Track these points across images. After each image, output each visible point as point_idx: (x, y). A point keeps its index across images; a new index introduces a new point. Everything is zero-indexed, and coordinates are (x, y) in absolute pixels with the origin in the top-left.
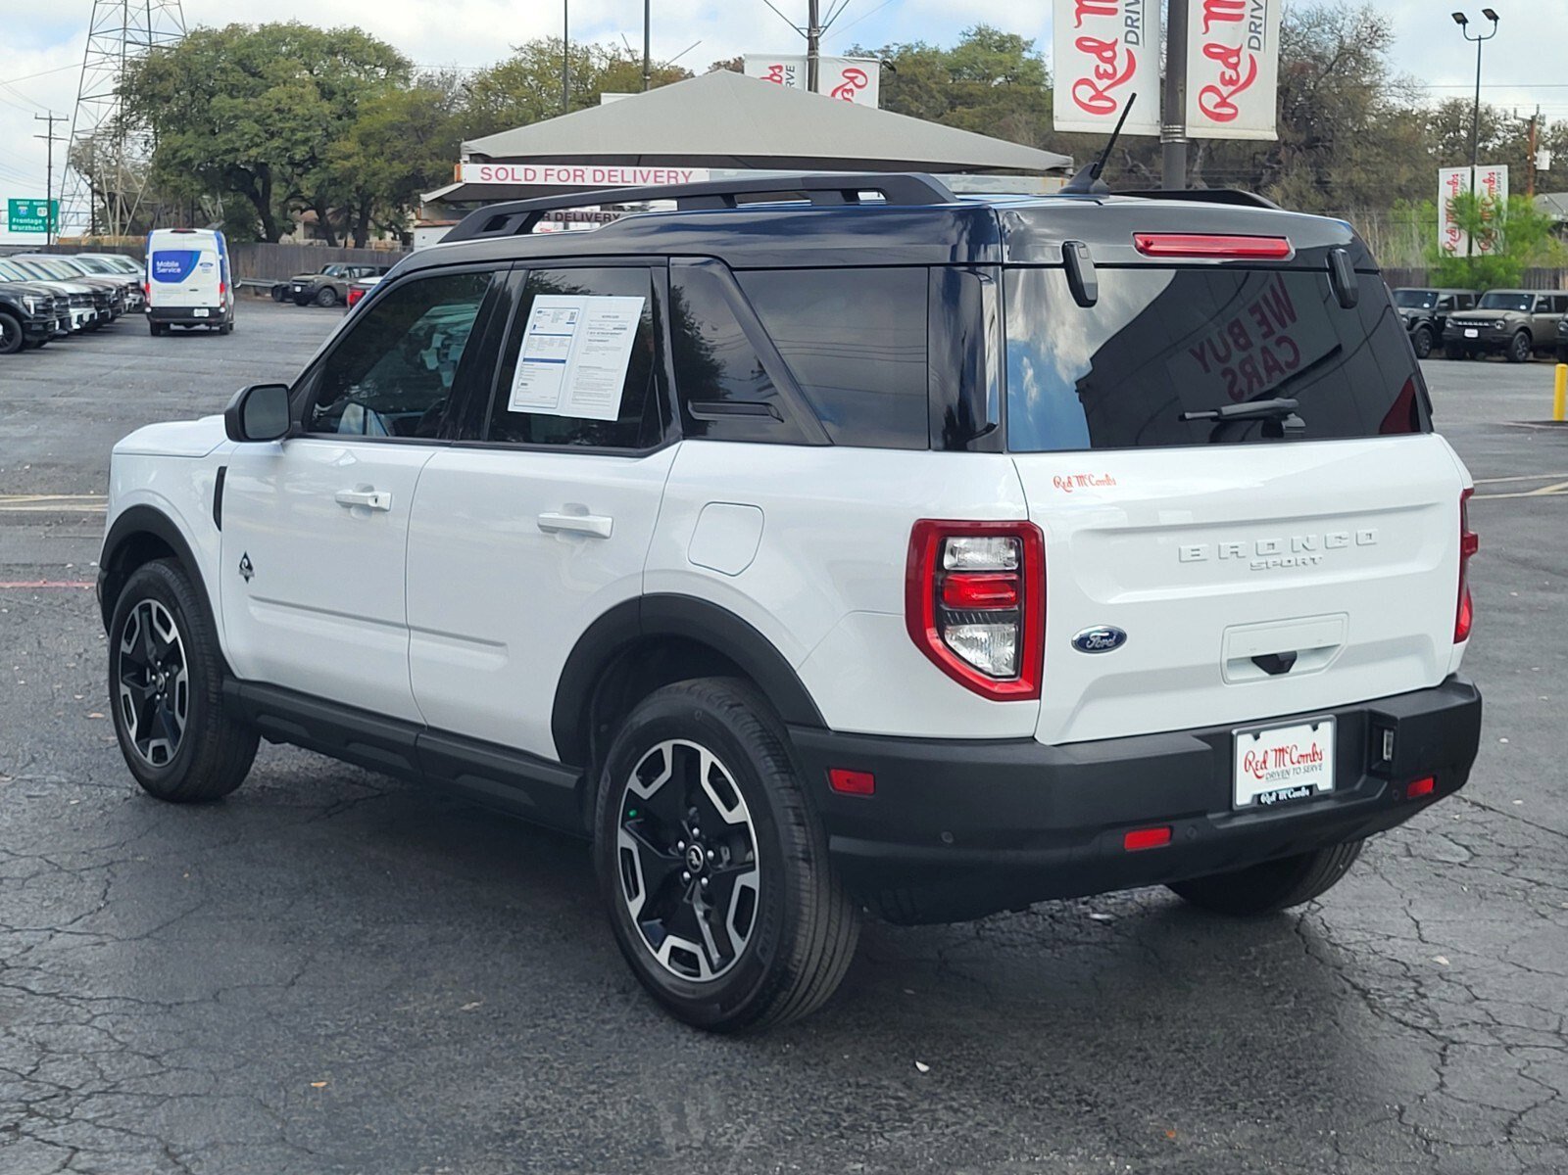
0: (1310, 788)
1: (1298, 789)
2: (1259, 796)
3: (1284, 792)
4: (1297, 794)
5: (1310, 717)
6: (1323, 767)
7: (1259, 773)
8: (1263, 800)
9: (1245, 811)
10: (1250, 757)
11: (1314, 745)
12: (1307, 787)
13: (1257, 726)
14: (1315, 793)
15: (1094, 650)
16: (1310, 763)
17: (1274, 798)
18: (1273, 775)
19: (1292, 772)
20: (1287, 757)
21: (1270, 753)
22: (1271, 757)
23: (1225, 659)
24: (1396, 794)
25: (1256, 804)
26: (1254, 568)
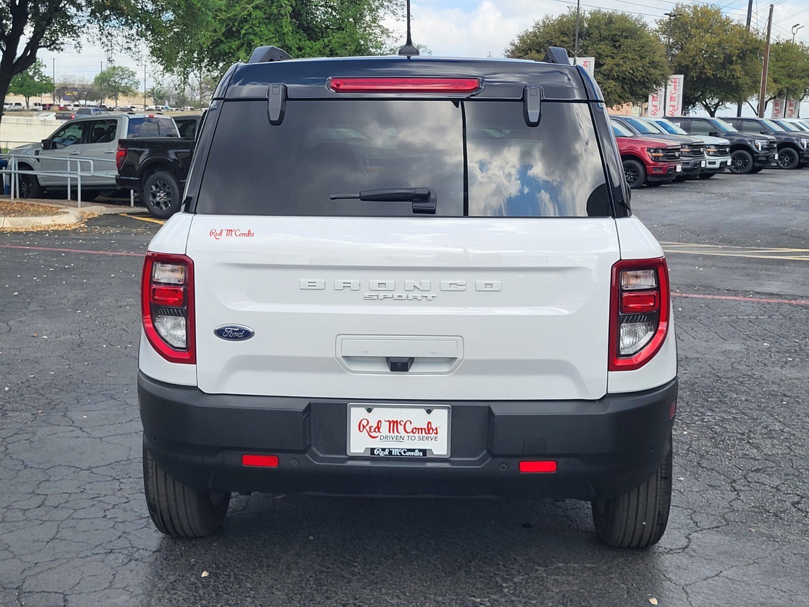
0: (424, 451)
1: (413, 450)
2: (373, 449)
3: (397, 451)
4: (408, 454)
5: (429, 405)
6: (438, 439)
7: (373, 434)
8: (376, 452)
9: (357, 457)
10: (364, 422)
11: (429, 423)
12: (420, 450)
13: (369, 404)
14: (428, 456)
15: (228, 338)
16: (424, 434)
17: (387, 452)
18: (386, 437)
19: (406, 438)
20: (401, 428)
21: (383, 422)
22: (385, 427)
23: (339, 356)
24: (503, 468)
25: (369, 454)
26: (366, 298)
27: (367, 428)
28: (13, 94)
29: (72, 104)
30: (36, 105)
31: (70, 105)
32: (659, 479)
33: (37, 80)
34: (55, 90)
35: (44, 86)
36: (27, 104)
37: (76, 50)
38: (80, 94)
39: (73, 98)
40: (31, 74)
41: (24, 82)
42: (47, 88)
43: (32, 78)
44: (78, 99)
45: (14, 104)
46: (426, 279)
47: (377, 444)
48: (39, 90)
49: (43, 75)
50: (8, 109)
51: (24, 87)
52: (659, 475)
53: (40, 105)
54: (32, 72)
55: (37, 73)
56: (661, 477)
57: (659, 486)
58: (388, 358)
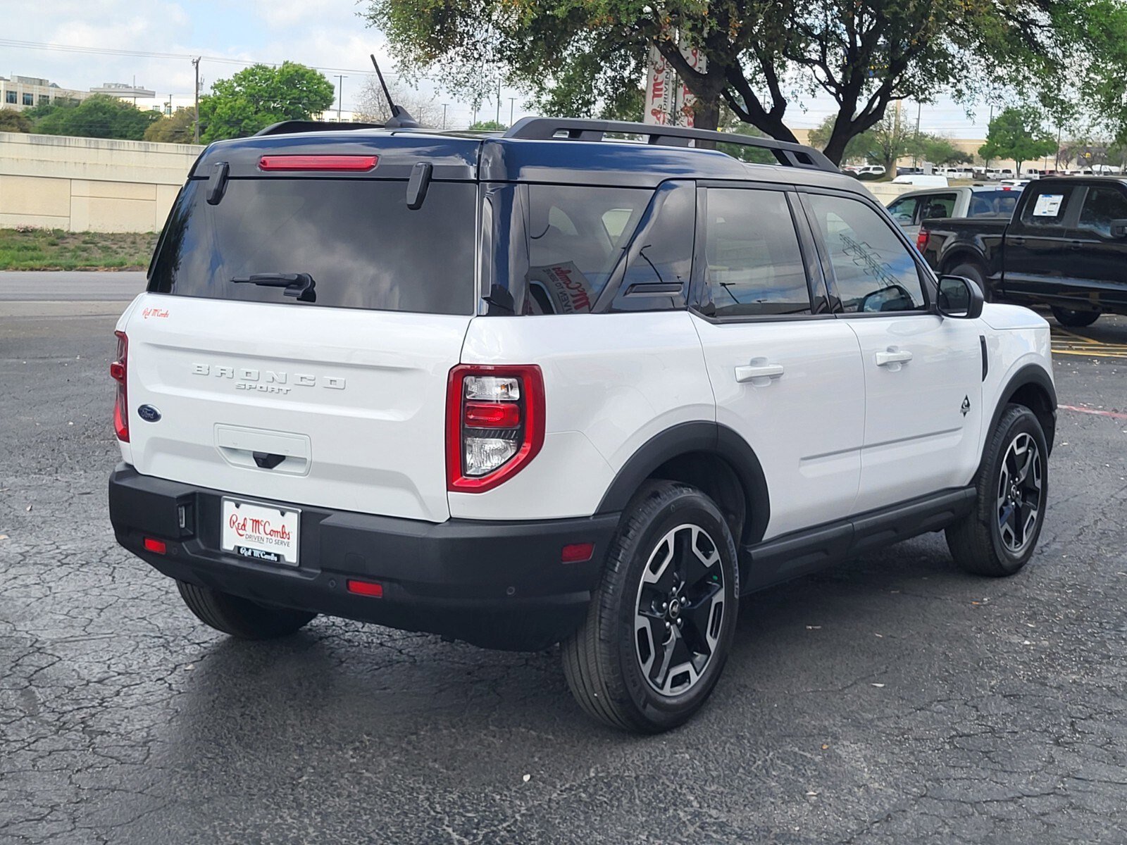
0: (278, 556)
1: (269, 554)
2: (239, 548)
3: (258, 552)
4: (266, 557)
5: (283, 506)
6: (290, 545)
7: (241, 532)
8: (242, 551)
9: (228, 554)
10: (234, 518)
11: (283, 526)
12: (276, 555)
13: (241, 499)
14: (281, 562)
15: (145, 418)
16: (279, 538)
17: (250, 553)
18: (250, 537)
19: (265, 540)
20: (261, 528)
21: (248, 520)
22: (249, 524)
23: (217, 445)
24: (332, 584)
25: (236, 552)
26: (238, 387)
27: (236, 524)
28: (999, 157)
29: (1082, 171)
30: (1031, 172)
31: (1079, 172)
32: (597, 640)
33: (1034, 138)
34: (1060, 150)
35: (1043, 146)
36: (1018, 170)
37: (953, 100)
38: (1093, 157)
39: (1084, 162)
40: (1027, 129)
41: (1017, 142)
42: (1047, 149)
43: (1029, 134)
44: (1090, 164)
45: (1001, 172)
46: (281, 371)
47: (244, 543)
48: (1036, 152)
49: (1044, 131)
50: (991, 177)
51: (1015, 148)
52: (597, 635)
53: (1036, 172)
54: (1029, 128)
55: (1035, 128)
56: (600, 639)
57: (597, 649)
58: (254, 453)
